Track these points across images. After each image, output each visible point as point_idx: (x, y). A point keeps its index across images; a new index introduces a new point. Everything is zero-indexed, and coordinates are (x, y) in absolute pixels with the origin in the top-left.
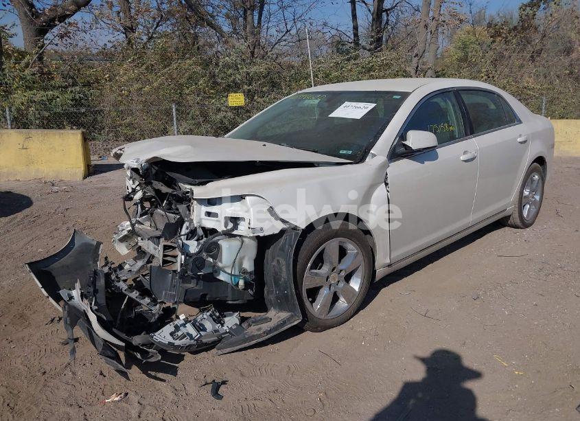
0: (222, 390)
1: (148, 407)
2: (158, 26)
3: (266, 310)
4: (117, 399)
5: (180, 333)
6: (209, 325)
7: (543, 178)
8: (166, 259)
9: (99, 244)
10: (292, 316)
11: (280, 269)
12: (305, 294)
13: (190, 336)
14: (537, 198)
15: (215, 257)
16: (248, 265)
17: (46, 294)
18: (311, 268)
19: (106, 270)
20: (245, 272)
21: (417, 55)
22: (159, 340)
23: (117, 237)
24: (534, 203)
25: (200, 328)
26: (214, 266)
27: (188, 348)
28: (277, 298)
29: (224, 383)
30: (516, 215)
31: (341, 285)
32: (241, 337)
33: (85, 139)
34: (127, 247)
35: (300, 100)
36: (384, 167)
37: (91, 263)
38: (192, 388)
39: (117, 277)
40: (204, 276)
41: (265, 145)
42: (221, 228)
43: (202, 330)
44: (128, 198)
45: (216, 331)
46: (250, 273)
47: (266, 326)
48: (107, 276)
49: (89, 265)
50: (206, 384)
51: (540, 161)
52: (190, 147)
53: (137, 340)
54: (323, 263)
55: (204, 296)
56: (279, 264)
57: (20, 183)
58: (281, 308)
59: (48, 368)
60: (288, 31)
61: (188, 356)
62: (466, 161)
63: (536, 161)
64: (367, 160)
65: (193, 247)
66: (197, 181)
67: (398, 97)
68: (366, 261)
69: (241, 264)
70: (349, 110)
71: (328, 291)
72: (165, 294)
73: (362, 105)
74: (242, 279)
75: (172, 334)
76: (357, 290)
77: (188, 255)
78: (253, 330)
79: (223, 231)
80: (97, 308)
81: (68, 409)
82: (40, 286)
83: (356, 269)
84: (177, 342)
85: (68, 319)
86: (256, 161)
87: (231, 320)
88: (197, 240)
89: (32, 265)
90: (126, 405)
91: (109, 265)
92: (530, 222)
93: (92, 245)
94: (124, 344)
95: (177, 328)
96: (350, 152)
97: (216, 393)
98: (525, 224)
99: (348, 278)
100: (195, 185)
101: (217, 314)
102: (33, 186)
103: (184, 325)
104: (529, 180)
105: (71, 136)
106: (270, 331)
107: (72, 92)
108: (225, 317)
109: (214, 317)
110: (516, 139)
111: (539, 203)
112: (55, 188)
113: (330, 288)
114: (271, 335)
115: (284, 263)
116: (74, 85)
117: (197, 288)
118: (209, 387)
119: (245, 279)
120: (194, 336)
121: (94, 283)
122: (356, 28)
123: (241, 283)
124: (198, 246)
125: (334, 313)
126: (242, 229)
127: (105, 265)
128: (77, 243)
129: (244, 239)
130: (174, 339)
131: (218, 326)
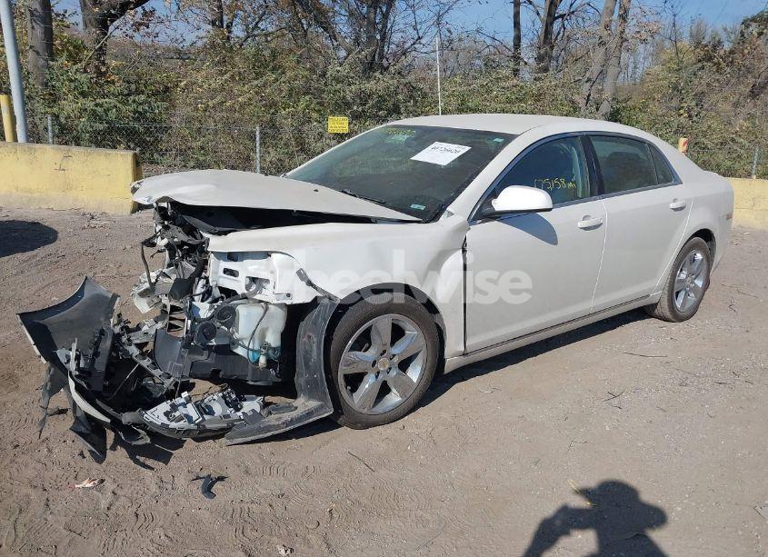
0: (217, 487)
1: (123, 498)
2: (260, 19)
3: (294, 396)
4: (89, 485)
5: (177, 414)
6: (218, 409)
7: (709, 258)
8: (172, 322)
9: (115, 297)
10: (322, 406)
11: (311, 347)
12: (341, 381)
13: (189, 419)
14: (699, 283)
15: (229, 325)
16: (273, 339)
17: (38, 353)
18: (352, 349)
19: (117, 330)
20: (265, 346)
21: (589, 80)
22: (151, 419)
23: (136, 291)
24: (695, 289)
25: (204, 410)
26: (230, 336)
27: (187, 432)
28: (307, 383)
29: (221, 479)
30: (665, 303)
31: (394, 373)
32: (256, 426)
33: (137, 163)
34: (149, 304)
35: (388, 135)
36: (463, 229)
37: (102, 319)
38: (182, 481)
39: (129, 340)
40: (218, 347)
41: (316, 191)
42: (241, 290)
43: (207, 414)
44: (150, 243)
45: (227, 416)
46: (274, 349)
47: (287, 416)
48: (117, 337)
49: (100, 322)
50: (198, 478)
51: (705, 235)
52: (212, 186)
53: (127, 418)
54: (370, 344)
55: (216, 372)
56: (310, 340)
57: (53, 213)
58: (311, 396)
59: (22, 441)
60: (419, 38)
61: (189, 443)
62: (585, 229)
63: (697, 234)
64: (442, 218)
65: (204, 310)
66: (218, 229)
67: (500, 140)
68: (429, 345)
69: (263, 336)
70: (437, 152)
71: (374, 380)
72: (172, 364)
73: (454, 147)
74: (264, 355)
75: (167, 414)
76: (415, 381)
77: (195, 319)
78: (273, 419)
79: (244, 294)
80: (77, 373)
81: (30, 491)
82: (33, 343)
83: (416, 355)
84: (173, 425)
85: (49, 384)
86: (293, 211)
87: (251, 405)
88: (211, 303)
89: (25, 317)
90: (98, 493)
91: (122, 324)
92: (686, 314)
93: (107, 298)
94: (109, 421)
95: (174, 408)
96: (423, 208)
97: (208, 490)
98: (677, 317)
99: (404, 365)
100: (214, 234)
101: (234, 396)
102: (68, 217)
103: (184, 405)
104: (687, 259)
105: (120, 158)
106: (292, 422)
107: (134, 101)
108: (245, 400)
109: (228, 399)
110: (669, 204)
111: (701, 291)
112: (93, 222)
113: (377, 377)
114: (292, 427)
115: (315, 340)
116: (138, 92)
117: (209, 361)
118: (201, 482)
119: (266, 355)
120: (194, 419)
121: (97, 345)
122: (518, 39)
123: (263, 360)
124: (210, 310)
125: (380, 408)
126: (267, 294)
127: (118, 324)
128: (87, 294)
129: (270, 306)
130: (169, 419)
131: (230, 411)
